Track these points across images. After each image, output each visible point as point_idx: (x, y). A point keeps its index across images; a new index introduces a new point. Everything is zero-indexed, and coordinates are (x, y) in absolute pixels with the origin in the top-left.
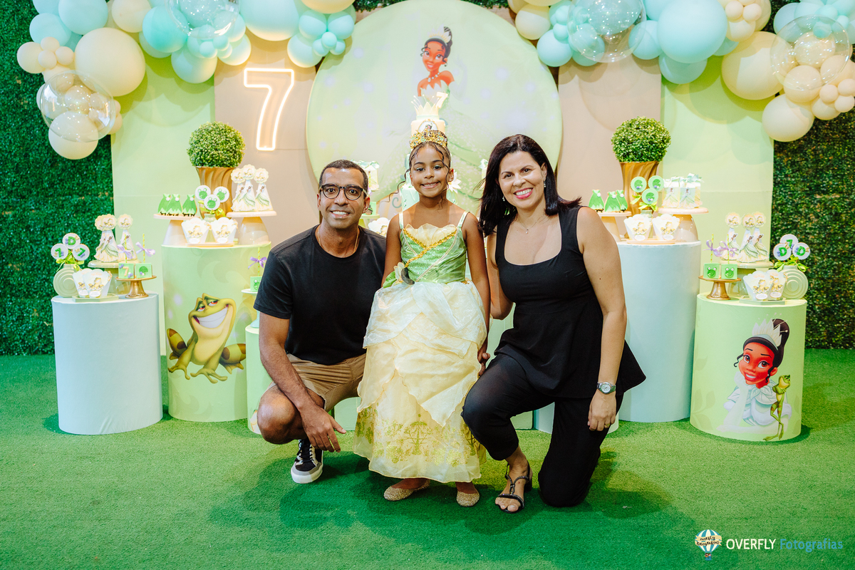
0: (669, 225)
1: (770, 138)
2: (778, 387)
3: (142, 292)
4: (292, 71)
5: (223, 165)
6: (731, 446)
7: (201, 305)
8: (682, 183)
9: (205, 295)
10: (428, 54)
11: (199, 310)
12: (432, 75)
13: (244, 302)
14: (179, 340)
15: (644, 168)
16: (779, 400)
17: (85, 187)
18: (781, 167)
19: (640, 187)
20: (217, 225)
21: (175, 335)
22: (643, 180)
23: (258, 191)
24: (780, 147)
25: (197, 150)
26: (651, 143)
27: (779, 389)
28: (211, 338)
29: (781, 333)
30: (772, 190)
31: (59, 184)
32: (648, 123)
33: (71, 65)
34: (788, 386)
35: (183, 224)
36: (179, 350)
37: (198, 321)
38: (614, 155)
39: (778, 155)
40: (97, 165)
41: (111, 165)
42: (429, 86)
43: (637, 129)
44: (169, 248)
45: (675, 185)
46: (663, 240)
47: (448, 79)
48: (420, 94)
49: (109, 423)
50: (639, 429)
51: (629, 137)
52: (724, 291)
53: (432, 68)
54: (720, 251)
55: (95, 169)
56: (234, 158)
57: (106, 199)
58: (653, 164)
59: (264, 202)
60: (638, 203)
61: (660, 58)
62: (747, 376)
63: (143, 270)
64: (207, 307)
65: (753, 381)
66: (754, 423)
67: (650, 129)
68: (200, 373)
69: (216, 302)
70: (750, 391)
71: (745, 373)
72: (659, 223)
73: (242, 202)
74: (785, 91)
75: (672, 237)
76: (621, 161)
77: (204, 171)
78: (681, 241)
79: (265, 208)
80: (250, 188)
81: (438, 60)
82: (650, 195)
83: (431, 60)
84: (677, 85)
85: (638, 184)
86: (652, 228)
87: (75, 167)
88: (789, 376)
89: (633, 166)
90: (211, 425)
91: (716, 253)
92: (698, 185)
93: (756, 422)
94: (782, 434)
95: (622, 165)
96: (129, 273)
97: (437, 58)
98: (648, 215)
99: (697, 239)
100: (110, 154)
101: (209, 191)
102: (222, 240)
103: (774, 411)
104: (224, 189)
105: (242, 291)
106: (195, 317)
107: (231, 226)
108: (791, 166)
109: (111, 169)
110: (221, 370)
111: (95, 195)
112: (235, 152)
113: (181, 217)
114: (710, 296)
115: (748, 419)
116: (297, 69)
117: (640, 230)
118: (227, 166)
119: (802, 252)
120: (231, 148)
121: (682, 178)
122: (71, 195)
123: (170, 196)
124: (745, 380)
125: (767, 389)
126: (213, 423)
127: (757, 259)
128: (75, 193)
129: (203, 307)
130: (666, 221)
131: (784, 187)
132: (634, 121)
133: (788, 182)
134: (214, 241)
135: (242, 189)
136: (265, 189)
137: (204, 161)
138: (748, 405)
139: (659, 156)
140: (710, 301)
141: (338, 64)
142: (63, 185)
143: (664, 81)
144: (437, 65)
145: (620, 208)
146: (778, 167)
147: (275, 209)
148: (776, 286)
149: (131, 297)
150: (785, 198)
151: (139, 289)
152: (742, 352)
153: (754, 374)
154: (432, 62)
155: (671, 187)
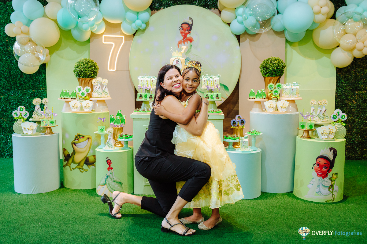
0: (284, 105)
1: (335, 66)
2: (332, 178)
3: (51, 132)
4: (123, 37)
5: (89, 77)
6: (310, 205)
7: (77, 138)
8: (290, 86)
9: (79, 134)
10: (182, 29)
11: (76, 140)
12: (184, 38)
13: (96, 137)
14: (68, 153)
15: (274, 79)
16: (333, 184)
17: (35, 86)
18: (340, 79)
19: (272, 88)
20: (85, 103)
21: (66, 151)
22: (273, 85)
23: (104, 89)
24: (339, 70)
25: (77, 71)
26: (277, 68)
27: (333, 179)
28: (81, 153)
29: (333, 154)
30: (335, 89)
31: (24, 84)
32: (275, 60)
33: (28, 33)
34: (337, 178)
35: (70, 103)
36: (68, 157)
37: (75, 145)
38: (261, 73)
39: (339, 73)
40: (40, 76)
41: (46, 77)
42: (183, 43)
43: (271, 62)
44: (64, 113)
45: (288, 87)
46: (281, 111)
47: (191, 41)
48: (179, 47)
49: (35, 189)
50: (269, 196)
51: (267, 66)
52: (308, 134)
53: (184, 35)
54: (307, 117)
55: (39, 78)
56: (93, 74)
57: (44, 91)
58: (278, 78)
59: (106, 93)
60: (271, 95)
61: (285, 30)
62: (318, 173)
63: (52, 122)
64: (79, 139)
65: (320, 175)
66: (321, 194)
67: (277, 62)
68: (76, 168)
69: (83, 137)
70: (319, 180)
71: (317, 172)
72: (280, 104)
73: (96, 93)
74: (340, 45)
75: (285, 110)
76: (264, 76)
77: (81, 80)
78: (290, 112)
79: (106, 96)
80: (100, 87)
81: (187, 32)
82: (276, 92)
83: (184, 32)
84: (293, 43)
85: (271, 86)
86: (277, 106)
87: (30, 77)
88: (337, 173)
89: (269, 79)
90: (80, 191)
91: (305, 118)
92: (298, 87)
93: (322, 194)
94: (334, 199)
95: (264, 78)
96: (46, 124)
97: (186, 31)
98: (275, 100)
99: (297, 111)
100: (46, 72)
101: (82, 88)
102: (86, 110)
103: (330, 189)
104: (89, 88)
105: (95, 132)
106: (74, 143)
107: (91, 104)
108: (344, 79)
109: (46, 78)
110: (85, 167)
111: (39, 89)
112: (94, 71)
113: (70, 99)
114: (302, 137)
115: (318, 192)
116: (126, 36)
117: (271, 107)
118: (90, 78)
119: (343, 117)
120: (92, 70)
121: (290, 84)
122: (29, 89)
123: (65, 91)
124: (317, 175)
125: (327, 179)
126: (81, 190)
127: (323, 121)
128: (31, 89)
129: (78, 139)
130: (283, 103)
131: (341, 88)
132: (269, 59)
133: (343, 85)
134: (83, 110)
135: (97, 87)
136: (107, 88)
137: (80, 75)
138: (318, 186)
139: (281, 74)
140: (303, 139)
141: (143, 34)
142: (25, 85)
143: (287, 41)
144: (187, 34)
145: (262, 97)
146: (338, 79)
147: (111, 96)
148: (331, 133)
149: (47, 134)
150: (341, 92)
151: (50, 131)
152: (315, 162)
153: (321, 172)
154: (184, 33)
155: (286, 88)
